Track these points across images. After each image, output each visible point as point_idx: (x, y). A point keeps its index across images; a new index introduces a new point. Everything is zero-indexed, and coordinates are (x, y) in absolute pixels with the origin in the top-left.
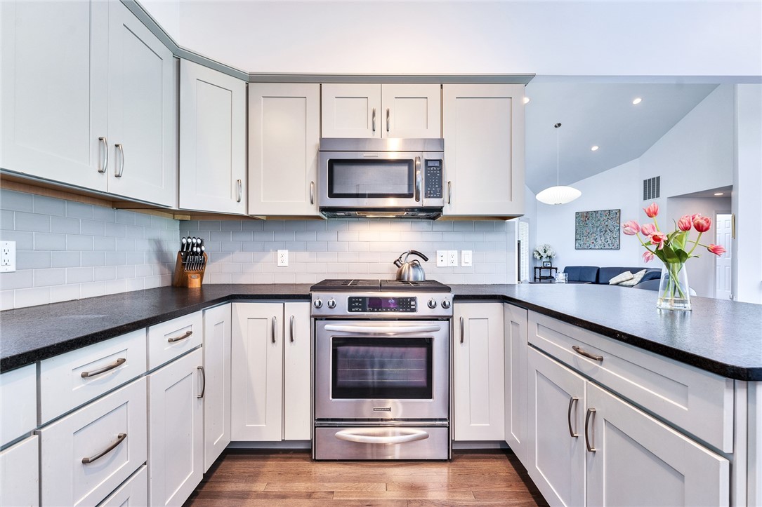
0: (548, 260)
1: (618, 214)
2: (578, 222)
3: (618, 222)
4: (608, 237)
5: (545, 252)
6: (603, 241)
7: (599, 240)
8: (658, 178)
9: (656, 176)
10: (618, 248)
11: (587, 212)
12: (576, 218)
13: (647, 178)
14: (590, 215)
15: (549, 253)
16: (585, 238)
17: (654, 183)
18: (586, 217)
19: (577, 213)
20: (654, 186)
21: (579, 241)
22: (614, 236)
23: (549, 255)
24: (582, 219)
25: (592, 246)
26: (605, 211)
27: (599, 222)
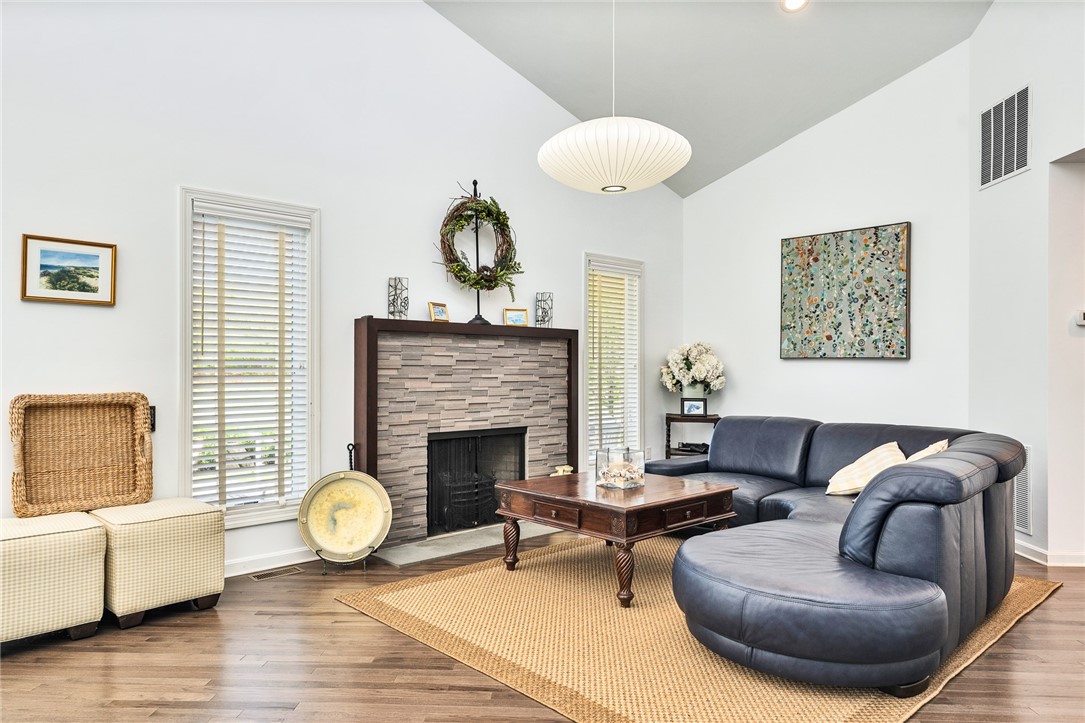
0: (699, 391)
1: (903, 237)
2: (787, 270)
3: (903, 265)
4: (873, 318)
5: (689, 365)
6: (858, 330)
7: (845, 328)
8: (1023, 95)
9: (1014, 91)
10: (905, 355)
11: (814, 237)
12: (783, 257)
13: (990, 106)
14: (820, 247)
15: (698, 371)
16: (806, 321)
17: (1010, 117)
18: (811, 252)
19: (786, 242)
20: (1010, 126)
21: (789, 333)
22: (892, 315)
23: (700, 376)
24: (799, 260)
25: (827, 349)
26: (863, 230)
27: (846, 270)
